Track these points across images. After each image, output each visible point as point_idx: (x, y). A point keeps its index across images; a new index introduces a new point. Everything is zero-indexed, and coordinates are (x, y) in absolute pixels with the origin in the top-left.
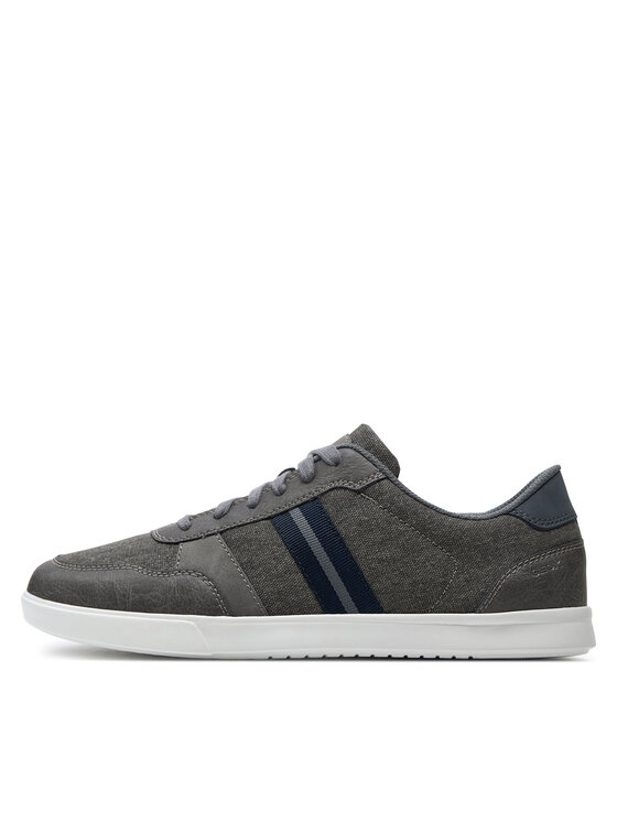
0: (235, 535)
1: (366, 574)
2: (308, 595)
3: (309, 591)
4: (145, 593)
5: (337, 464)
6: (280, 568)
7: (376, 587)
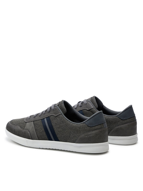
0: (35, 122)
1: (56, 133)
2: (46, 137)
3: (46, 136)
4: (19, 132)
5: (53, 110)
6: (42, 131)
7: (58, 136)
